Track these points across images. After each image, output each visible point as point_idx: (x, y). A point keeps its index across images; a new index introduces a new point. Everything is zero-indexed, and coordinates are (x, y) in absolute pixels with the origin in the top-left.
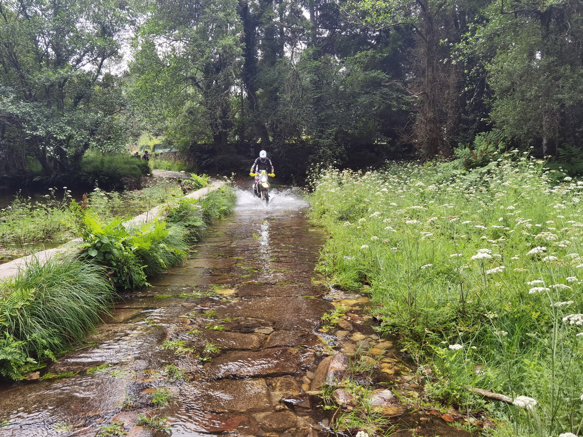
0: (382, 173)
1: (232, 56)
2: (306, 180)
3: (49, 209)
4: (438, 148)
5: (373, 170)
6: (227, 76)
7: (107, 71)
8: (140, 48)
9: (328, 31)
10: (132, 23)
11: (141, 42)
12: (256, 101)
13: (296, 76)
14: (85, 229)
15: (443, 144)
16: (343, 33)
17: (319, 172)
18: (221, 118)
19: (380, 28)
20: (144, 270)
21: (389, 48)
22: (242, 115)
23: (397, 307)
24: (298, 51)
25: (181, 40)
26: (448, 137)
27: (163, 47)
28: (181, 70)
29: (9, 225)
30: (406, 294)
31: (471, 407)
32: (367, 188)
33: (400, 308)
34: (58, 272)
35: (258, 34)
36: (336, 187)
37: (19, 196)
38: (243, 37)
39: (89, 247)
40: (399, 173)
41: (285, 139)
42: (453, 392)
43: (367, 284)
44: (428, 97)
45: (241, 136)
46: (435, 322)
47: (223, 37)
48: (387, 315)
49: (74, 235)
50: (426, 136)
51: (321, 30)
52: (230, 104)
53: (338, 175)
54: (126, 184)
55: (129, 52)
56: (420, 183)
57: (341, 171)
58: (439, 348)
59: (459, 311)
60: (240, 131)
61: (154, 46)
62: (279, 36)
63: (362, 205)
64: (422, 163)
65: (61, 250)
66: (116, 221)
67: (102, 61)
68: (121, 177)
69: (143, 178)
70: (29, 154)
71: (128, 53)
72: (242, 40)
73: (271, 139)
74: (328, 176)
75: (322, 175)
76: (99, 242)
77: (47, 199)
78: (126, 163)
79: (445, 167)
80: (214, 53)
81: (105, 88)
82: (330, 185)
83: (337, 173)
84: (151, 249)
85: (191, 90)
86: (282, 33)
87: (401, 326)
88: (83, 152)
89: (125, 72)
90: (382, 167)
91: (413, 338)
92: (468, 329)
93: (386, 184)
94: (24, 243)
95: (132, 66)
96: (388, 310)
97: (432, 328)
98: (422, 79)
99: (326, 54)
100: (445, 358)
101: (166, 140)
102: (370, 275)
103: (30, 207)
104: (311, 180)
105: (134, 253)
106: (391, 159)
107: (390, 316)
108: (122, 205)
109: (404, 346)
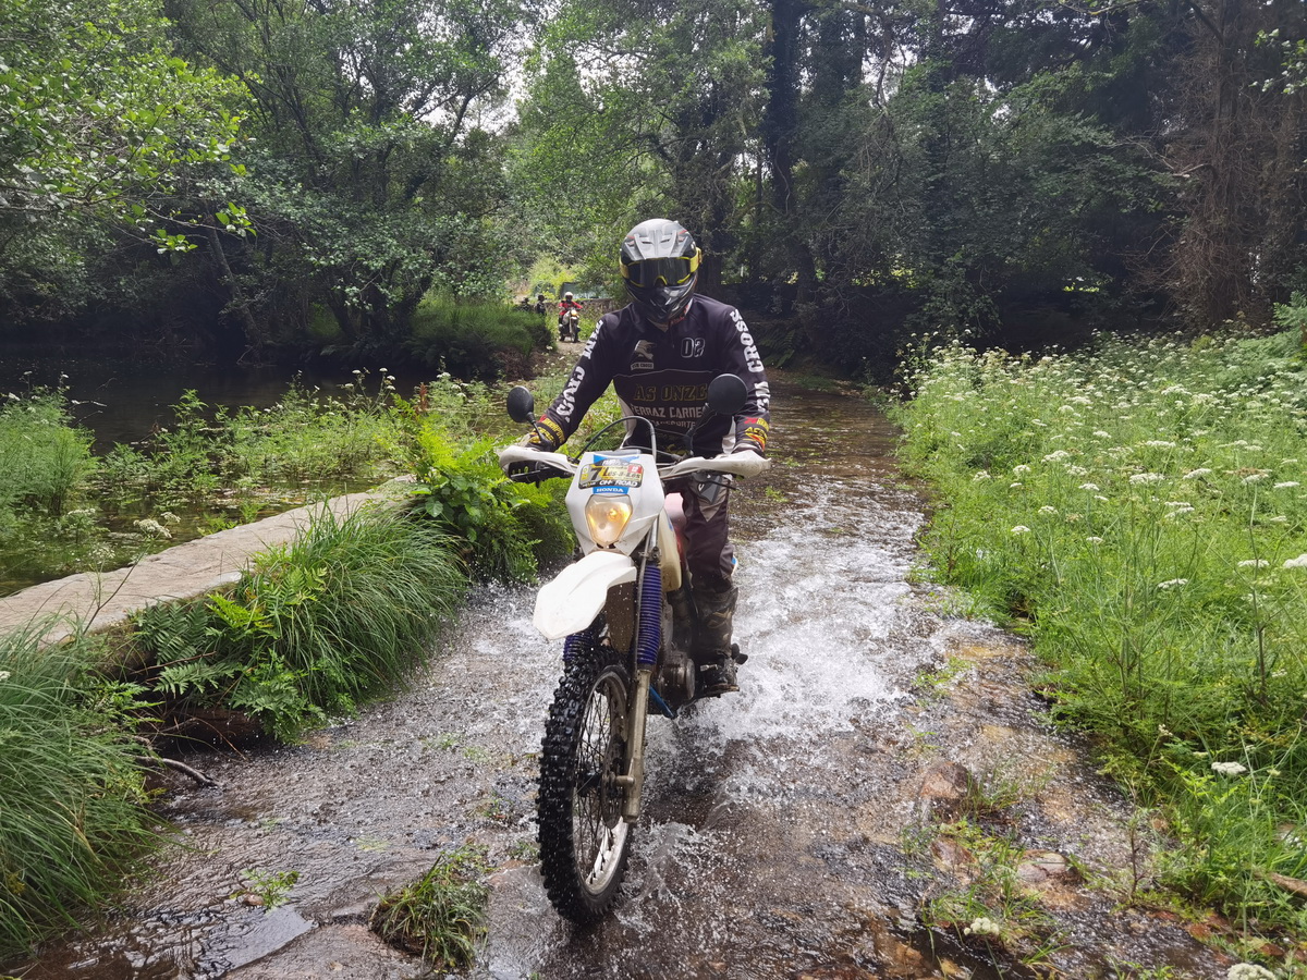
0: (1081, 361)
1: (741, 86)
2: (897, 371)
3: (352, 413)
4: (1235, 303)
5: (1060, 353)
6: (728, 131)
7: (474, 123)
8: (543, 72)
9: (972, 20)
10: (531, 18)
11: (546, 59)
12: (791, 189)
13: (888, 129)
14: (420, 456)
15: (1249, 294)
16: (1010, 24)
17: (930, 354)
18: (710, 226)
19: (1103, 9)
20: (535, 548)
21: (1125, 58)
22: (757, 220)
23: (1093, 671)
24: (895, 70)
25: (633, 53)
26: (1265, 277)
27: (593, 68)
28: (628, 119)
29: (277, 442)
30: (1117, 643)
31: (1259, 915)
32: (1041, 395)
33: (1101, 674)
34: (370, 538)
35: (805, 31)
36: (965, 389)
37: (296, 384)
38: (769, 42)
39: (427, 496)
40: (1126, 361)
41: (852, 275)
42: (1216, 875)
43: (1024, 615)
44: (1216, 176)
45: (755, 270)
46: (1186, 715)
47: (725, 44)
48: (1067, 689)
49: (398, 469)
50: (1205, 273)
51: (954, 17)
52: (731, 195)
53: (972, 363)
54: (502, 366)
55: (520, 83)
56: (1176, 388)
57: (980, 352)
58: (1192, 774)
59: (1251, 695)
60: (752, 257)
61: (574, 65)
62: (852, 35)
63: (1027, 433)
64: (1187, 339)
65: (373, 496)
66: (483, 444)
67: (466, 102)
68: (491, 350)
69: (536, 355)
70: (315, 299)
71: (517, 84)
72: (768, 49)
73: (820, 274)
74: (948, 363)
75: (935, 361)
76: (450, 486)
77: (348, 392)
78: (502, 322)
79: (1249, 350)
80: (703, 82)
81: (468, 160)
82: (952, 385)
83: (972, 357)
84: (551, 507)
85: (647, 165)
86: (860, 28)
87: (1100, 716)
88: (419, 295)
89: (510, 124)
90: (1082, 347)
91: (1129, 747)
92: (1269, 739)
93: (1090, 387)
94: (303, 479)
95: (525, 112)
96: (1070, 677)
97: (1179, 728)
98: (1205, 133)
99: (962, 77)
100: (1204, 797)
101: (590, 273)
102: (1032, 595)
103: (316, 406)
104: (906, 371)
105: (516, 513)
106: (1107, 328)
107: (1075, 692)
108: (493, 410)
109: (1107, 761)
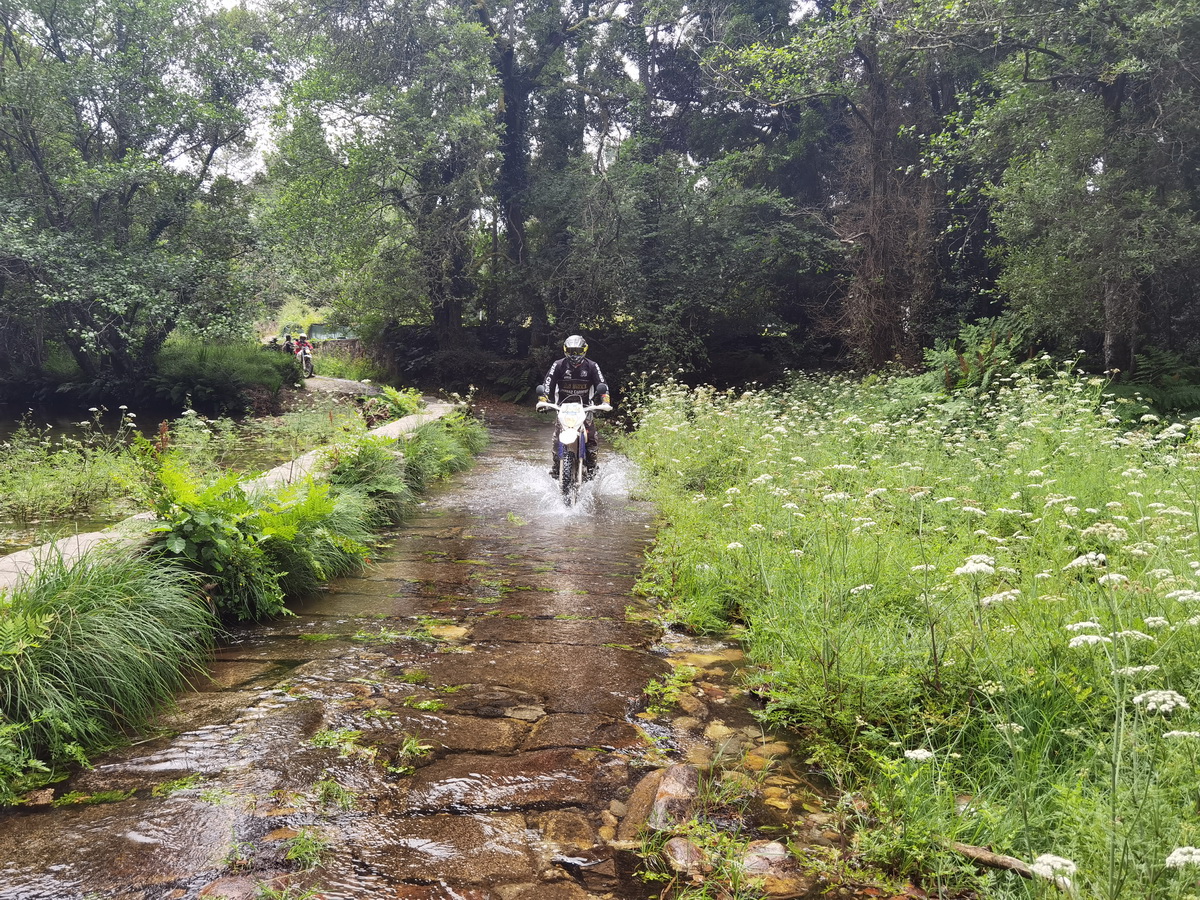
0: (776, 395)
1: (478, 148)
2: (621, 406)
3: (89, 451)
4: (893, 347)
5: (758, 389)
6: (467, 188)
7: (221, 172)
8: (290, 127)
9: (675, 105)
10: (277, 77)
11: (292, 115)
12: (524, 242)
13: (608, 192)
14: (161, 493)
15: (903, 340)
16: (706, 110)
17: (648, 390)
18: (450, 273)
19: (781, 102)
20: (280, 581)
21: (799, 143)
22: (494, 269)
23: (800, 671)
24: (612, 143)
25: (377, 115)
26: (914, 327)
27: (338, 127)
28: (371, 174)
30: (818, 643)
31: (947, 882)
32: (745, 425)
33: (806, 672)
34: (105, 580)
35: (532, 107)
36: (680, 421)
37: (27, 422)
38: (501, 112)
39: (167, 533)
40: (812, 396)
41: (580, 320)
42: (911, 850)
43: (740, 622)
44: (873, 243)
45: (492, 315)
46: (878, 705)
47: (462, 111)
48: (778, 688)
49: (139, 505)
50: (869, 322)
51: (660, 101)
52: (469, 246)
53: (686, 397)
54: (250, 403)
55: (267, 136)
56: (853, 418)
57: (692, 389)
58: (886, 758)
59: (928, 682)
60: (489, 302)
61: (319, 122)
62: (574, 111)
63: (734, 459)
64: (858, 377)
65: (109, 535)
66: (228, 479)
67: (212, 151)
68: (239, 388)
69: (284, 392)
70: (51, 337)
71: (264, 137)
72: (500, 118)
73: (551, 320)
74: (664, 399)
75: (654, 397)
76: (192, 522)
77: (84, 430)
78: (250, 360)
79: (907, 387)
80: (441, 142)
81: (214, 205)
82: (669, 417)
83: (685, 392)
84: (297, 539)
85: (391, 215)
86: (580, 106)
87: (807, 711)
88: (163, 336)
89: (257, 174)
90: (776, 383)
91: (831, 736)
92: (945, 721)
93: (784, 417)
94: (32, 519)
95: (272, 164)
96: (781, 677)
97: (872, 716)
98: (863, 208)
99: (669, 151)
100: (896, 778)
101: (336, 315)
102: (746, 604)
103: (48, 445)
104: (629, 405)
105: (261, 546)
106: (795, 368)
107: (786, 690)
108: (239, 446)
109: (813, 752)
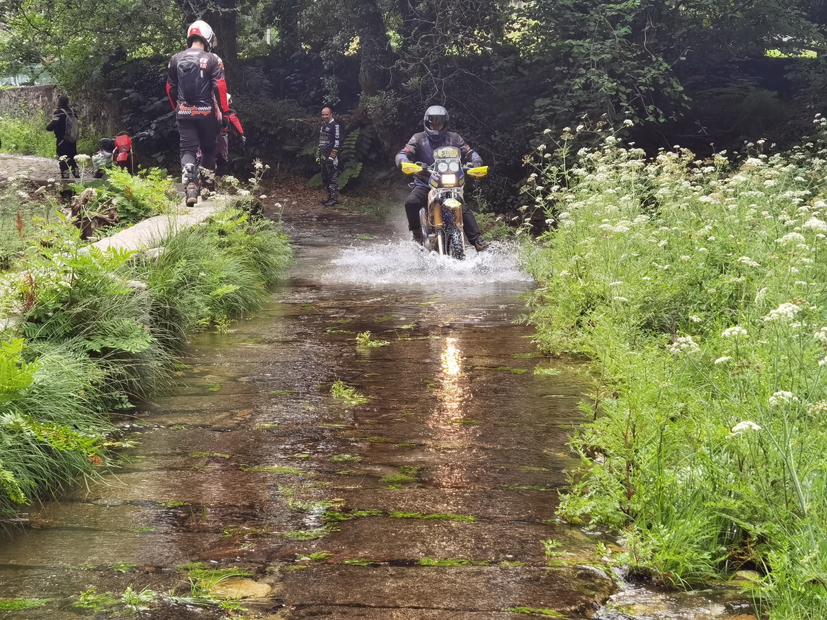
0: (800, 163)
2: (524, 189)
5: (770, 153)
17: (572, 160)
32: (748, 218)
36: (631, 215)
41: (445, 40)
43: (750, 566)
57: (650, 157)
60: (283, 13)
63: (730, 279)
73: (394, 39)
74: (603, 173)
75: (582, 172)
82: (611, 208)
83: (639, 163)
90: (800, 142)
104: (539, 188)
